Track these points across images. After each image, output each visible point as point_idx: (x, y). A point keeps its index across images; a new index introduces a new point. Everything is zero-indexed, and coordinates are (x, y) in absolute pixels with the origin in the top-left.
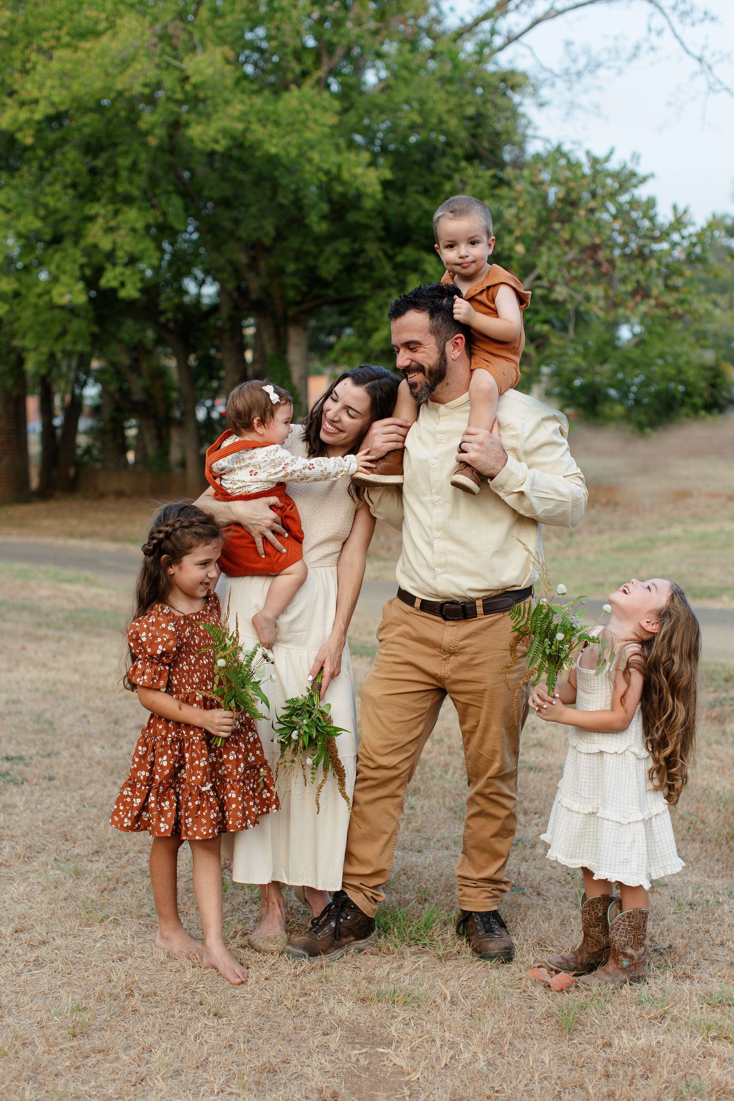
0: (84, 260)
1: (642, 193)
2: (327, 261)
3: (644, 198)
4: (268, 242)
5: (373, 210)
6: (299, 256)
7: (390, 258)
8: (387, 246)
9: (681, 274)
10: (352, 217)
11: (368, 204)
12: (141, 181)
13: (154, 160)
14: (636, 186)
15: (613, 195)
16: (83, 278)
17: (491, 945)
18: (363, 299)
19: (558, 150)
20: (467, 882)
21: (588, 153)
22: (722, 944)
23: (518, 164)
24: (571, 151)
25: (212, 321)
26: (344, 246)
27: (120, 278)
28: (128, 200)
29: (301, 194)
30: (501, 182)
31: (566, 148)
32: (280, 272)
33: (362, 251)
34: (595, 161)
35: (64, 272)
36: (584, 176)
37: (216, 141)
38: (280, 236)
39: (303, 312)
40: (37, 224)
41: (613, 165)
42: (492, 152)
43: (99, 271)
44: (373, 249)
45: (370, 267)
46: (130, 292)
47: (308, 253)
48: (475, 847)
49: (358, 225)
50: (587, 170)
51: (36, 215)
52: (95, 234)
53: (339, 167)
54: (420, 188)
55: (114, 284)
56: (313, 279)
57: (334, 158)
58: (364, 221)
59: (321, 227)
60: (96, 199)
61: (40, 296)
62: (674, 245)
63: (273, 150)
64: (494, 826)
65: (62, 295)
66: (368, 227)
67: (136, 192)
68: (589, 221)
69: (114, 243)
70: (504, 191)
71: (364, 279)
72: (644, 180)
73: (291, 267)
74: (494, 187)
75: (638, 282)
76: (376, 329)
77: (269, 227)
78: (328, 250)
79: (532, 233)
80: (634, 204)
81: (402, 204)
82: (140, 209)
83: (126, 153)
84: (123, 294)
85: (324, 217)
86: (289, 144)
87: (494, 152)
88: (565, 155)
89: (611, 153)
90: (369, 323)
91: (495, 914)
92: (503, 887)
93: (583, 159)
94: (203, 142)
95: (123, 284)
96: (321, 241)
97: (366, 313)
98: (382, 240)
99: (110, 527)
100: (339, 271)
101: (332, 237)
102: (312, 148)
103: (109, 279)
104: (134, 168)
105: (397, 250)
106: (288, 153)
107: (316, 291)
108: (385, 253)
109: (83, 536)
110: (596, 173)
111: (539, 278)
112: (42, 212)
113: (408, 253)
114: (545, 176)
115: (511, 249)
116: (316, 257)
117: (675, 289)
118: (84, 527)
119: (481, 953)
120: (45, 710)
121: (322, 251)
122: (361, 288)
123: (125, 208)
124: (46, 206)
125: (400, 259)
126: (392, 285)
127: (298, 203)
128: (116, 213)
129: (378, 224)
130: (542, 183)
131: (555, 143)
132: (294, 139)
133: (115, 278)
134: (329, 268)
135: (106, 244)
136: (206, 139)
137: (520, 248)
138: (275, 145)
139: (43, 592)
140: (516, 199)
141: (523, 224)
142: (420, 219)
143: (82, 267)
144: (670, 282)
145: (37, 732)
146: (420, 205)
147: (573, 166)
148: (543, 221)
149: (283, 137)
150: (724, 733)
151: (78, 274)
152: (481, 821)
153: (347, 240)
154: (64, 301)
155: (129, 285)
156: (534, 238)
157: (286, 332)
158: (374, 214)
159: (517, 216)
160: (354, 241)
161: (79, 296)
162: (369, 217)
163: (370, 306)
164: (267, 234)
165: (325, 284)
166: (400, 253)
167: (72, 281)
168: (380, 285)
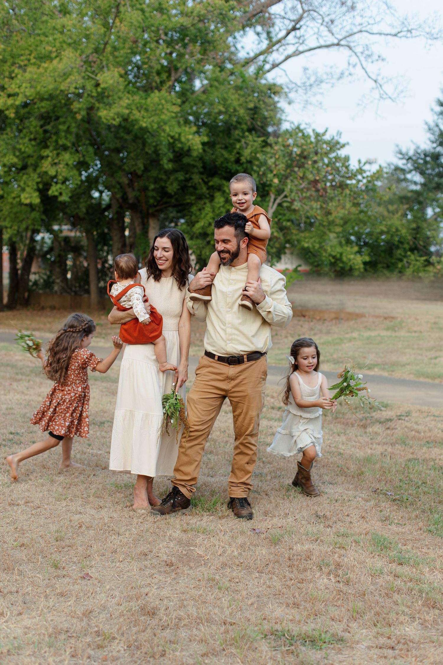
0: (39, 180)
1: (342, 153)
2: (172, 184)
3: (343, 156)
4: (139, 173)
5: (197, 157)
6: (156, 180)
7: (206, 183)
8: (204, 177)
10: (186, 160)
11: (195, 154)
12: (72, 138)
13: (78, 127)
14: (339, 149)
15: (327, 154)
16: (38, 190)
17: (243, 512)
18: (191, 204)
19: (298, 128)
20: (233, 485)
21: (314, 130)
22: (348, 515)
23: (276, 135)
24: (305, 129)
25: (107, 213)
26: (181, 176)
27: (59, 191)
28: (65, 148)
29: (158, 148)
30: (266, 144)
31: (302, 127)
32: (145, 189)
33: (191, 179)
34: (317, 135)
35: (28, 186)
36: (311, 143)
37: (114, 119)
38: (146, 170)
39: (157, 211)
40: (15, 160)
41: (327, 137)
42: (262, 127)
43: (48, 186)
44: (196, 178)
45: (195, 188)
46: (64, 198)
47: (161, 179)
48: (238, 469)
49: (189, 165)
50: (313, 139)
51: (14, 155)
52: (46, 166)
53: (180, 134)
54: (223, 146)
55: (56, 194)
56: (163, 193)
57: (177, 130)
58: (192, 163)
59: (169, 166)
60: (46, 147)
61: (14, 198)
62: (359, 181)
63: (144, 125)
64: (246, 459)
65: (26, 198)
66: (194, 166)
67: (69, 144)
68: (313, 167)
69: (57, 172)
70: (268, 149)
71: (192, 194)
72: (343, 146)
73: (152, 187)
74: (263, 147)
76: (198, 222)
77: (141, 165)
78: (172, 178)
79: (283, 172)
80: (337, 158)
81: (212, 154)
82: (71, 153)
83: (64, 123)
84: (61, 199)
85: (170, 161)
86: (153, 121)
87: (264, 127)
88: (301, 131)
89: (326, 131)
90: (193, 218)
91: (245, 499)
92: (249, 487)
93: (311, 134)
94: (107, 119)
95: (61, 194)
96: (169, 173)
97: (192, 212)
98: (201, 173)
99: (48, 326)
100: (178, 190)
101: (174, 171)
102: (165, 123)
103: (53, 191)
104: (68, 131)
105: (210, 179)
106: (152, 127)
108: (203, 180)
110: (318, 141)
111: (286, 196)
112: (17, 153)
113: (216, 181)
114: (291, 141)
115: (271, 181)
116: (166, 182)
118: (34, 325)
119: (238, 516)
121: (169, 178)
122: (190, 199)
123: (63, 153)
124: (20, 150)
125: (211, 184)
126: (206, 198)
127: (156, 152)
128: (58, 155)
129: (200, 165)
130: (289, 146)
131: (296, 124)
132: (156, 119)
133: (57, 190)
134: (172, 187)
135: (52, 172)
136: (108, 118)
137: (276, 181)
138: (145, 123)
140: (275, 154)
141: (277, 168)
142: (222, 163)
143: (38, 183)
146: (222, 155)
147: (305, 137)
148: (288, 166)
149: (150, 117)
150: (366, 433)
151: (35, 187)
152: (241, 457)
153: (182, 173)
154: (28, 201)
155: (64, 194)
156: (283, 175)
157: (148, 221)
158: (197, 159)
159: (275, 163)
160: (186, 174)
161: (36, 200)
162: (195, 161)
163: (194, 209)
164: (139, 169)
165: (170, 196)
166: (211, 180)
167: (32, 191)
168: (200, 197)
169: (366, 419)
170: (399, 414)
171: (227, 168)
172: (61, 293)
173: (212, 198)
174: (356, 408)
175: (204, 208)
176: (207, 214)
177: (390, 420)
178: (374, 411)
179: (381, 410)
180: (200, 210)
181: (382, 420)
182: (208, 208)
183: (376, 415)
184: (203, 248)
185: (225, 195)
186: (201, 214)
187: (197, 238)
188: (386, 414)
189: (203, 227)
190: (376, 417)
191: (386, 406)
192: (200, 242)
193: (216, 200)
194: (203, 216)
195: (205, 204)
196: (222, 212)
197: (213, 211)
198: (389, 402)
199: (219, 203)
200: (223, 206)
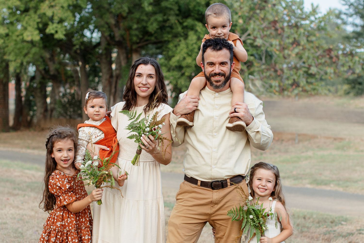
0: (39, 20)
2: (152, 24)
4: (125, 14)
6: (139, 21)
7: (181, 23)
8: (180, 18)
9: (315, 35)
10: (164, 4)
16: (38, 29)
18: (168, 42)
25: (97, 50)
26: (160, 17)
27: (55, 29)
32: (129, 28)
33: (168, 20)
35: (30, 25)
38: (130, 12)
43: (46, 25)
44: (173, 19)
45: (171, 27)
46: (60, 36)
47: (143, 20)
49: (167, 8)
52: (44, 8)
55: (53, 32)
56: (145, 32)
58: (169, 6)
59: (149, 9)
61: (18, 36)
62: (312, 22)
65: (28, 36)
66: (171, 9)
68: (273, 9)
69: (53, 13)
71: (169, 33)
73: (135, 26)
75: (295, 38)
76: (174, 56)
77: (125, 8)
78: (152, 19)
79: (247, 14)
80: (293, 2)
84: (57, 36)
85: (150, 4)
90: (170, 53)
95: (57, 32)
96: (149, 15)
97: (169, 48)
98: (177, 15)
100: (157, 29)
101: (154, 13)
103: (50, 30)
105: (184, 20)
107: (146, 38)
108: (178, 21)
109: (34, 148)
111: (249, 35)
113: (189, 22)
115: (237, 21)
116: (147, 22)
117: (312, 42)
118: (34, 144)
120: (19, 228)
121: (149, 19)
122: (167, 37)
125: (185, 24)
126: (181, 36)
129: (176, 8)
133: (53, 29)
134: (153, 27)
135: (49, 13)
137: (241, 21)
139: (16, 174)
141: (242, 10)
142: (195, 6)
143: (38, 23)
144: (309, 39)
145: (15, 237)
148: (251, 9)
151: (36, 26)
153: (161, 15)
154: (29, 39)
155: (59, 32)
156: (247, 17)
157: (131, 56)
158: (174, 3)
159: (240, 6)
160: (164, 15)
161: (36, 37)
162: (172, 5)
163: (171, 45)
164: (124, 11)
165: (151, 35)
166: (185, 21)
167: (33, 30)
168: (176, 36)
169: (329, 233)
170: (358, 228)
171: (198, 11)
172: (58, 117)
173: (186, 37)
174: (319, 222)
175: (179, 45)
176: (182, 50)
177: (352, 234)
178: (336, 225)
179: (342, 224)
180: (176, 46)
181: (344, 234)
182: (183, 45)
183: (338, 229)
184: (179, 78)
185: (198, 34)
186: (177, 49)
187: (173, 70)
188: (347, 228)
189: (178, 61)
190: (338, 231)
191: (346, 220)
192: (177, 74)
193: (190, 38)
194: (178, 51)
195: (180, 41)
196: (194, 48)
197: (187, 47)
198: (348, 216)
199: (192, 40)
200: (196, 43)
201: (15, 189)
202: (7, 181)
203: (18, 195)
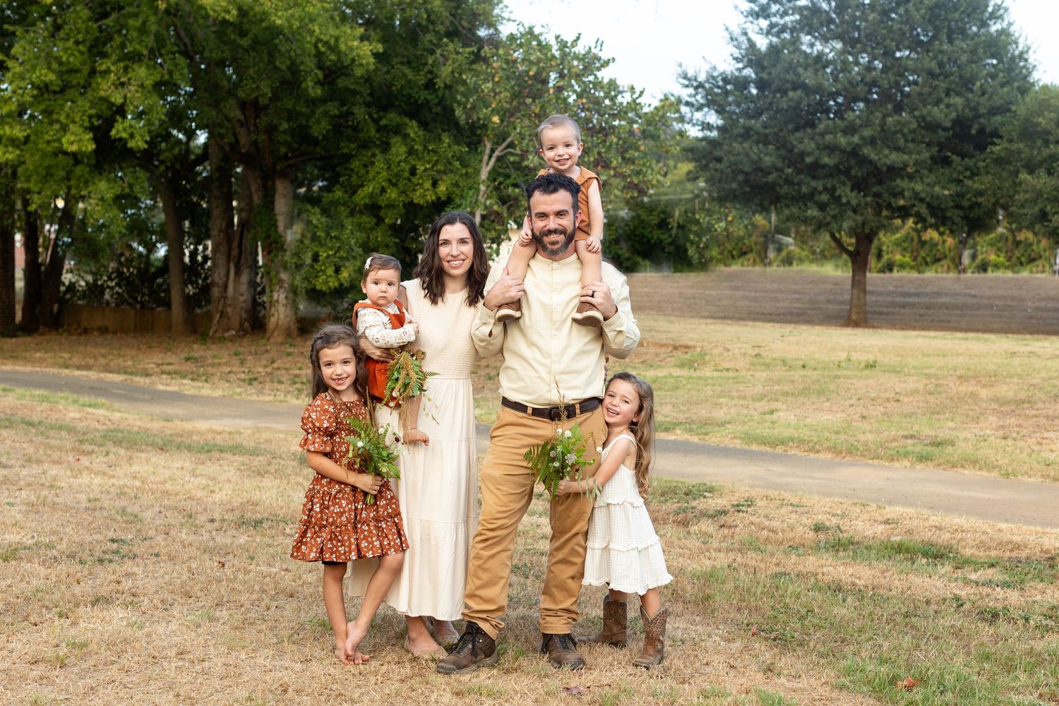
0: (93, 112)
1: (605, 75)
2: (318, 122)
3: (606, 81)
4: (263, 101)
5: (362, 77)
6: (291, 115)
7: (376, 121)
8: (373, 110)
9: (637, 149)
10: (342, 82)
11: (359, 72)
12: (150, 41)
13: (159, 22)
14: (599, 69)
15: (578, 77)
16: (92, 128)
18: (348, 158)
19: (530, 31)
20: (549, 613)
21: (557, 37)
23: (494, 42)
24: (541, 34)
25: (199, 168)
26: (333, 108)
27: (130, 131)
28: (135, 58)
29: (298, 61)
30: (477, 58)
31: (536, 31)
32: (271, 130)
33: (350, 113)
34: (563, 45)
35: (74, 122)
36: (554, 57)
37: (228, 12)
38: (275, 98)
39: (290, 166)
40: (51, 77)
41: (580, 49)
42: (470, 30)
43: (110, 123)
44: (360, 113)
45: (356, 129)
46: (138, 143)
47: (301, 114)
48: (556, 587)
49: (346, 89)
50: (555, 51)
51: (49, 68)
52: (105, 88)
53: (337, 39)
54: (405, 60)
55: (124, 135)
56: (302, 135)
57: (333, 31)
58: (352, 87)
59: (317, 92)
60: (104, 55)
61: (49, 142)
62: (632, 122)
63: (279, 22)
64: (571, 570)
65: (72, 143)
66: (354, 93)
67: (145, 52)
68: (558, 98)
69: (125, 97)
70: (481, 67)
71: (350, 140)
72: (607, 63)
73: (285, 126)
74: (473, 62)
75: (599, 153)
76: (363, 186)
77: (266, 89)
78: (319, 111)
79: (506, 105)
80: (598, 84)
81: (388, 72)
82: (148, 67)
83: (136, 15)
84: (131, 144)
85: (318, 83)
86: (292, 16)
87: (472, 29)
88: (536, 37)
89: (578, 38)
90: (354, 179)
93: (553, 42)
94: (214, 11)
95: (132, 136)
96: (313, 103)
97: (352, 170)
98: (368, 105)
99: (102, 361)
100: (328, 131)
101: (324, 101)
102: (312, 21)
103: (119, 130)
104: (143, 30)
105: (382, 113)
106: (291, 26)
107: (304, 148)
108: (371, 116)
109: (78, 368)
110: (564, 55)
111: (511, 145)
112: (55, 66)
113: (392, 118)
114: (518, 55)
115: (489, 118)
116: (308, 118)
117: (631, 161)
121: (313, 112)
122: (347, 147)
123: (135, 66)
124: (58, 59)
125: (383, 122)
126: (377, 146)
127: (294, 68)
128: (126, 69)
129: (366, 91)
130: (515, 61)
131: (527, 26)
132: (297, 12)
133: (125, 130)
134: (320, 128)
135: (117, 99)
136: (218, 9)
137: (496, 119)
138: (280, 18)
140: (493, 76)
141: (497, 97)
142: (402, 87)
143: (90, 117)
144: (627, 156)
146: (405, 75)
147: (543, 47)
148: (515, 96)
149: (286, 10)
151: (87, 124)
152: (562, 567)
153: (336, 104)
154: (74, 148)
155: (138, 137)
156: (507, 110)
157: (274, 184)
158: (362, 81)
159: (493, 90)
160: (343, 105)
161: (88, 145)
162: (358, 84)
163: (355, 164)
164: (263, 95)
165: (315, 142)
166: (385, 117)
167: (80, 130)
168: (365, 145)
169: (684, 511)
170: (735, 503)
171: (410, 96)
172: (118, 305)
173: (386, 147)
174: (663, 495)
175: (373, 163)
176: (379, 173)
177: (725, 513)
178: (695, 499)
179: (705, 497)
180: (365, 166)
181: (711, 512)
182: (380, 163)
183: (700, 504)
184: (372, 229)
185: (409, 141)
186: (367, 172)
187: (361, 212)
188: (714, 503)
189: (371, 196)
190: (699, 507)
191: (711, 490)
192: (367, 220)
193: (394, 150)
194: (371, 176)
195: (374, 155)
196: (403, 171)
197: (389, 168)
198: (714, 484)
199: (398, 155)
200: (405, 161)
201: (81, 442)
202: (60, 428)
203: (92, 452)
